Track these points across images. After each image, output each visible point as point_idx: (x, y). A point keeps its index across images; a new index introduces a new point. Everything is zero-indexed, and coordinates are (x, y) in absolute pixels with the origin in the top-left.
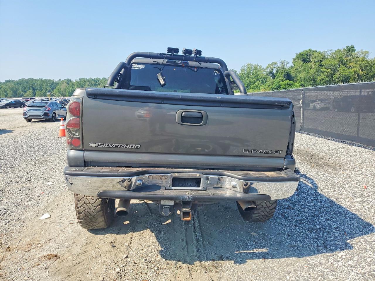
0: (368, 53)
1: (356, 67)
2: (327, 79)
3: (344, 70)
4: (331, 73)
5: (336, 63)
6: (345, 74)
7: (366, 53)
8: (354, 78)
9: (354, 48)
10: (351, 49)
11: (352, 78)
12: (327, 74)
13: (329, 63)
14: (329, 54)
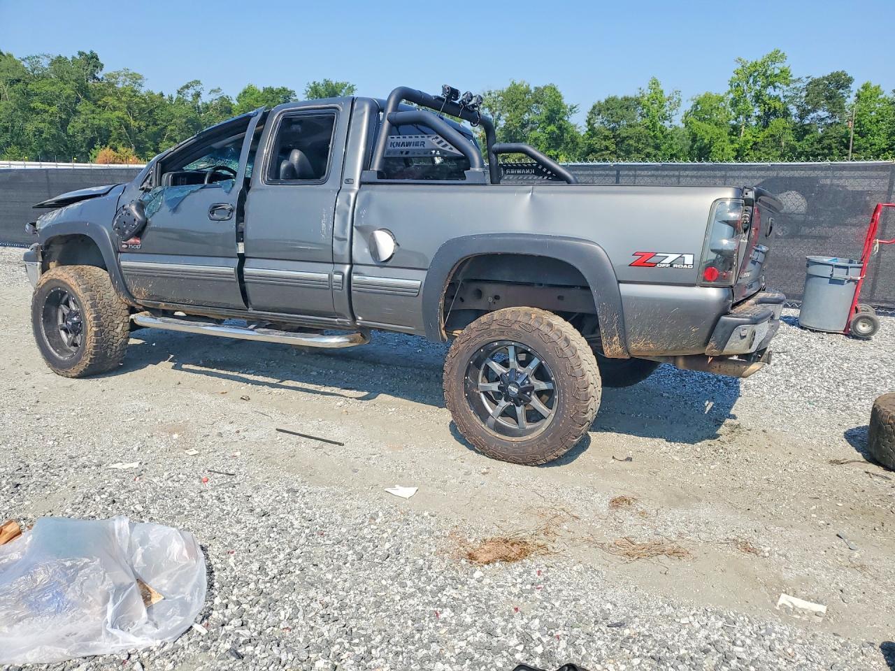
0: (140, 79)
1: (120, 109)
2: (53, 131)
3: (93, 112)
4: (60, 118)
5: (69, 92)
6: (97, 123)
7: (136, 78)
8: (118, 134)
9: (98, 59)
10: (92, 61)
11: (114, 135)
12: (49, 119)
13: (52, 89)
14: (47, 67)
